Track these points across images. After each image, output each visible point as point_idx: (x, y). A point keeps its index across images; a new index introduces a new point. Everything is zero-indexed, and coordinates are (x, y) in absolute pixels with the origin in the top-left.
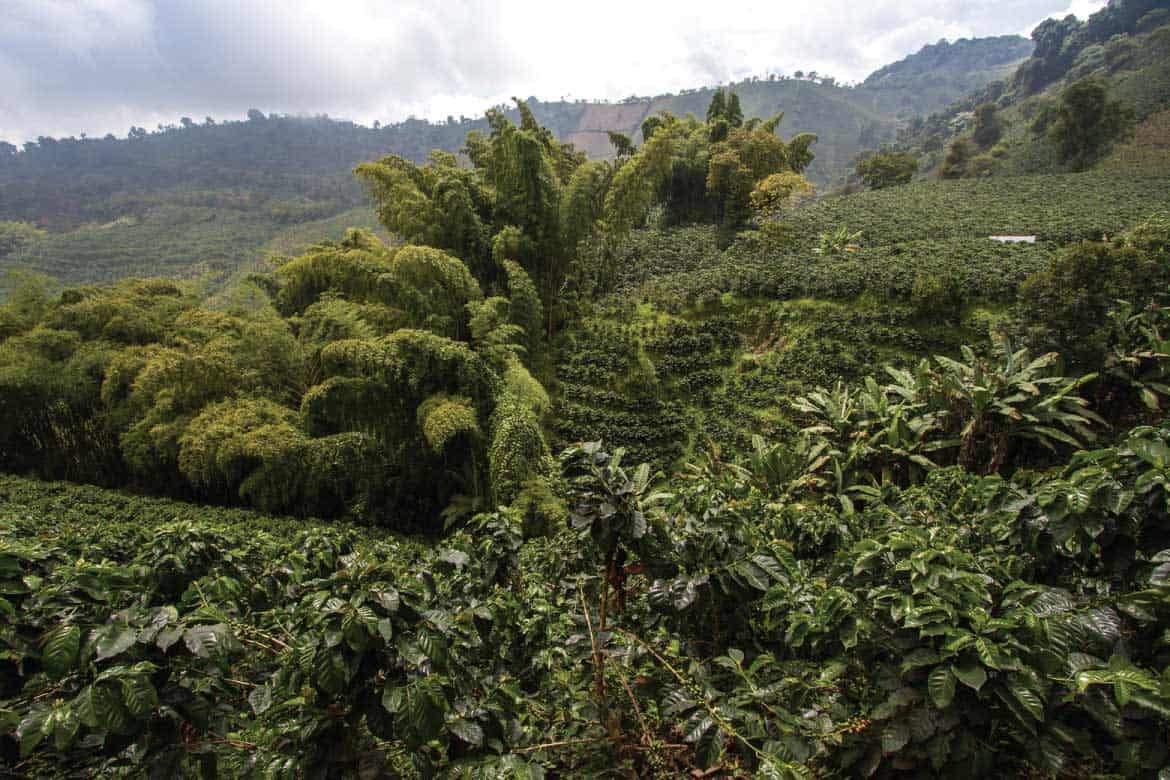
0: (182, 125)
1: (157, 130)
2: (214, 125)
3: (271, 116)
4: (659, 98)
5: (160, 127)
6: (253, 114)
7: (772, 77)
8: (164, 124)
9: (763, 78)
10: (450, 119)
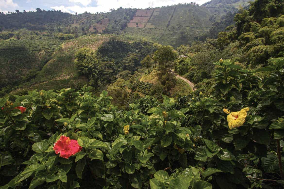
0: (16, 12)
1: (8, 13)
2: (26, 12)
3: (43, 10)
4: (157, 8)
5: (9, 12)
6: (38, 9)
7: (185, 3)
8: (10, 12)
9: (183, 4)
10: (97, 12)
